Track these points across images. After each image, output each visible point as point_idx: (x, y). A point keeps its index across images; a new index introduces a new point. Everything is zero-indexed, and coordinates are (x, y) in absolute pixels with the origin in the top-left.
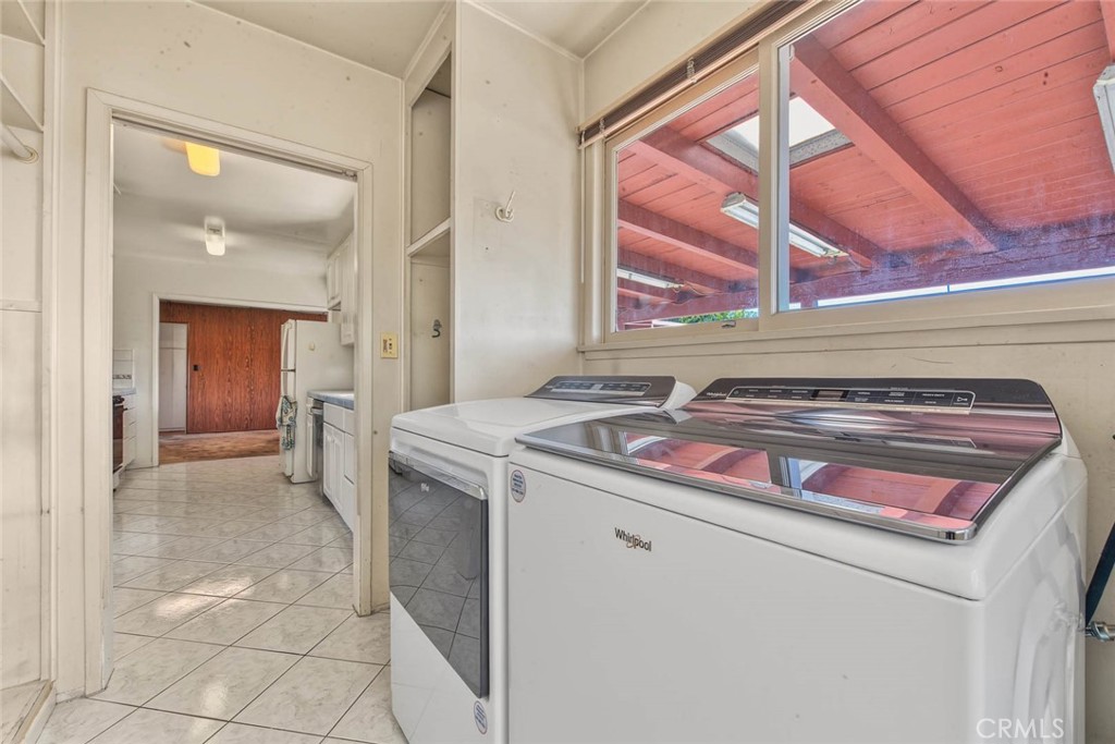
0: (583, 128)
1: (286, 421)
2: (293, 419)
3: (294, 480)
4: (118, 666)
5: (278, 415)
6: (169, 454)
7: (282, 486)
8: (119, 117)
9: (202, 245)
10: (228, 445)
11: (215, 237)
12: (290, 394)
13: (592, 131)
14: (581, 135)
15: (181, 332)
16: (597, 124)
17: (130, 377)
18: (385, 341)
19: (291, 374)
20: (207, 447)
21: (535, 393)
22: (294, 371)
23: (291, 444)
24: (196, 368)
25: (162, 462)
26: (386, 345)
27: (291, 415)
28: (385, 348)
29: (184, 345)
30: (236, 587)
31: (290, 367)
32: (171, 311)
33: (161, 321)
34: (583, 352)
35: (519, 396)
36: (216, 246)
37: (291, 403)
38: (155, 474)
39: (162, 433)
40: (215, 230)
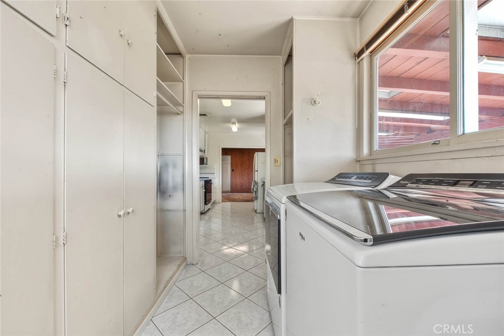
0: (357, 53)
1: (255, 189)
2: (257, 189)
3: (258, 211)
4: (201, 259)
5: (252, 187)
6: (225, 199)
7: (254, 214)
8: (200, 97)
9: (231, 129)
10: (241, 197)
11: (234, 126)
12: (256, 180)
13: (361, 52)
14: (356, 56)
15: (229, 158)
16: (363, 49)
17: (214, 173)
18: (275, 160)
19: (256, 172)
20: (235, 198)
21: (330, 180)
22: (257, 171)
23: (256, 198)
24: (233, 170)
25: (222, 202)
26: (276, 161)
27: (256, 187)
28: (275, 162)
29: (230, 162)
30: (244, 248)
31: (256, 170)
32: (226, 151)
33: (222, 155)
34: (359, 161)
35: (322, 182)
36: (235, 128)
37: (256, 183)
38: (220, 205)
39: (222, 192)
40: (234, 123)
